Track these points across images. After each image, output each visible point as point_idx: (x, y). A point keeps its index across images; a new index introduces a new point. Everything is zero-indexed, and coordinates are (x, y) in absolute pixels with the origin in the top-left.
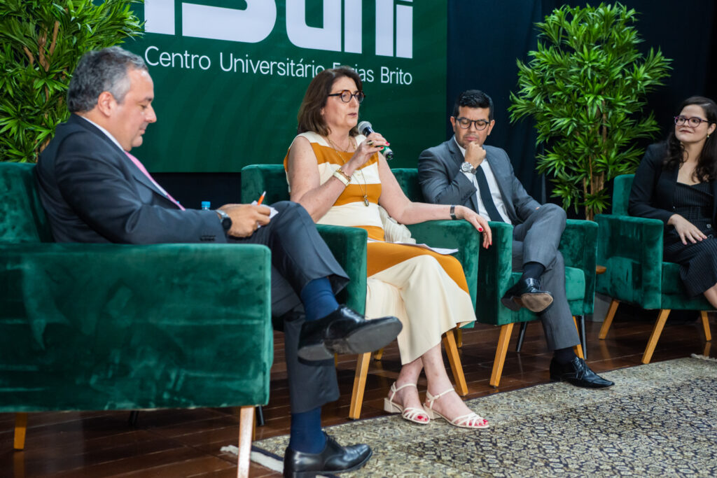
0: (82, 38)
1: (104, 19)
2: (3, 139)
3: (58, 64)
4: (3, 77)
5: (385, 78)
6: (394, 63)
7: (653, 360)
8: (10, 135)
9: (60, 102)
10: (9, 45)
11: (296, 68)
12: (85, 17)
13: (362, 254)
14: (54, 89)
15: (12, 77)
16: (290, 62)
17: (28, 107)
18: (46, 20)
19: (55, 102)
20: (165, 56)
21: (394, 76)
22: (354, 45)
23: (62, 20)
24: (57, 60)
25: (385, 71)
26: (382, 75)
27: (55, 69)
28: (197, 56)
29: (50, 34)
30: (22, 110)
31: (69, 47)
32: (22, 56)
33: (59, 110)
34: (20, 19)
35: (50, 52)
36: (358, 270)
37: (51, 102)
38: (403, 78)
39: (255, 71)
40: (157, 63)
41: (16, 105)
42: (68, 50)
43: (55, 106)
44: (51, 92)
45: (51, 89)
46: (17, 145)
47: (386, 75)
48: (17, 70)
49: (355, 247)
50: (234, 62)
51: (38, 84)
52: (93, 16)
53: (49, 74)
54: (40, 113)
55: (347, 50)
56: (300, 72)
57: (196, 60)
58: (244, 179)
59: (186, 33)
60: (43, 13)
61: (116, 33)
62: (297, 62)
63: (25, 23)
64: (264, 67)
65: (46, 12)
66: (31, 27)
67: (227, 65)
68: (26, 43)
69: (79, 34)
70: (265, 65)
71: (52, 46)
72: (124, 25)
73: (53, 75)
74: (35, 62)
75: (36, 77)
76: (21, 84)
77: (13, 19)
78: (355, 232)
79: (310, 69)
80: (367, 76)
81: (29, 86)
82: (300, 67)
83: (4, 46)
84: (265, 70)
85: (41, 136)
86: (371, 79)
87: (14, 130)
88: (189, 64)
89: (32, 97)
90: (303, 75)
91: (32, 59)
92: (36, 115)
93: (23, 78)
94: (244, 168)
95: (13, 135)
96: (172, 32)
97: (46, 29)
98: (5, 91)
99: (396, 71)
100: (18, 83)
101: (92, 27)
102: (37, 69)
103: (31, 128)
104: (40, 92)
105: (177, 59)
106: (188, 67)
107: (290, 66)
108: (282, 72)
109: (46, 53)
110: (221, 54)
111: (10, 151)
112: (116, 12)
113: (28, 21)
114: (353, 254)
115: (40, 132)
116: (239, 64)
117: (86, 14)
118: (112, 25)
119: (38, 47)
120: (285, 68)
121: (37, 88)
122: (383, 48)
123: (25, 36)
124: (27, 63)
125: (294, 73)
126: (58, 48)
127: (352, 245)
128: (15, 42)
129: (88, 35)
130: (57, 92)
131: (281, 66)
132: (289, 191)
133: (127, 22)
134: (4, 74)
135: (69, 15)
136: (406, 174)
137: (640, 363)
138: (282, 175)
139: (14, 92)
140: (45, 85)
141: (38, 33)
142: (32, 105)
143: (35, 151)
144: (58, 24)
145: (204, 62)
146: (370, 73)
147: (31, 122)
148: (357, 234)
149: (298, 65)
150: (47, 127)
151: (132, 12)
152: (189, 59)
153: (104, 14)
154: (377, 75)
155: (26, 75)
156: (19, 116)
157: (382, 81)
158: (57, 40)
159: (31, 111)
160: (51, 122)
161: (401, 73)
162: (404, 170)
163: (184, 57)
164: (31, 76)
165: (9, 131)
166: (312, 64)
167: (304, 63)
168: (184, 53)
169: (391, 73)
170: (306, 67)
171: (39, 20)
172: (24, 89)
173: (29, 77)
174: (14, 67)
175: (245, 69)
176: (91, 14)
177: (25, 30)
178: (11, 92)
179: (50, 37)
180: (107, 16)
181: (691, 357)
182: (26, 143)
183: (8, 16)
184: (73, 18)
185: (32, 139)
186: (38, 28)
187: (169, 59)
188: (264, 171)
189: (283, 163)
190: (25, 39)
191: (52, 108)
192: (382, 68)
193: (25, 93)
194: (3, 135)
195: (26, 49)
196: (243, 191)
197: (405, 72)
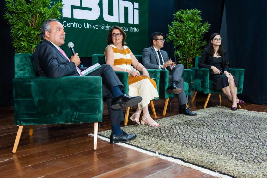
0: (45, 18)
1: (51, 13)
2: (23, 48)
3: (38, 26)
4: (23, 30)
5: (131, 30)
6: (134, 26)
7: (207, 107)
8: (25, 47)
9: (39, 37)
10: (24, 21)
11: (106, 27)
12: (46, 13)
13: (127, 79)
14: (37, 33)
15: (25, 30)
16: (104, 26)
17: (30, 39)
18: (35, 13)
19: (37, 37)
20: (69, 24)
21: (134, 29)
22: (122, 21)
23: (39, 13)
24: (38, 25)
25: (131, 28)
26: (130, 29)
27: (37, 27)
28: (78, 24)
29: (36, 18)
30: (28, 40)
31: (41, 21)
32: (27, 24)
33: (39, 39)
34: (27, 13)
35: (36, 23)
36: (126, 84)
37: (36, 37)
38: (136, 30)
39: (94, 28)
40: (66, 26)
41: (26, 38)
42: (41, 22)
43: (37, 38)
44: (36, 34)
45: (36, 33)
46: (27, 49)
47: (131, 29)
48: (26, 28)
49: (125, 77)
50: (88, 25)
51: (33, 32)
52: (48, 12)
53: (36, 29)
54: (33, 40)
55: (120, 22)
56: (107, 29)
57: (77, 25)
58: (93, 59)
59: (74, 17)
60: (34, 12)
61: (55, 17)
62: (106, 25)
63: (28, 14)
64: (97, 27)
65: (34, 11)
66: (30, 16)
67: (86, 27)
68: (29, 20)
69: (44, 18)
70: (97, 26)
71: (36, 21)
72: (57, 15)
73: (37, 29)
74: (31, 26)
75: (32, 30)
76: (28, 32)
77: (25, 13)
78: (125, 73)
79: (110, 28)
80: (126, 30)
81: (30, 33)
82: (107, 27)
83: (23, 21)
84: (97, 28)
85: (34, 47)
86: (127, 30)
87: (26, 45)
88: (76, 26)
89: (31, 36)
90: (108, 29)
91: (31, 25)
92: (32, 41)
93: (28, 30)
94: (93, 55)
95: (26, 47)
96: (70, 17)
97: (35, 16)
98: (23, 34)
99: (134, 28)
100: (27, 32)
101: (48, 15)
102: (32, 28)
103: (31, 45)
104: (33, 35)
105: (72, 25)
106: (75, 27)
107: (104, 27)
108: (102, 28)
109: (35, 23)
110: (85, 23)
111: (25, 51)
112: (54, 11)
113: (29, 14)
114: (124, 79)
115: (33, 46)
116: (90, 26)
117: (46, 11)
118: (54, 15)
119: (32, 22)
120: (103, 27)
121: (32, 33)
122: (130, 21)
123: (29, 18)
124: (29, 26)
125: (106, 29)
126: (38, 22)
127: (124, 77)
128: (26, 20)
129: (47, 18)
130: (38, 34)
131: (102, 27)
132: (106, 61)
133: (58, 14)
134: (23, 29)
135: (41, 12)
136: (138, 57)
137: (203, 108)
138: (104, 57)
139: (26, 34)
140: (35, 32)
141: (32, 17)
142: (31, 38)
143: (32, 51)
144: (38, 15)
145: (80, 26)
146: (127, 29)
147: (31, 43)
148: (126, 73)
149: (107, 26)
150: (35, 44)
151: (59, 11)
152: (76, 25)
153: (51, 12)
154: (129, 29)
155: (29, 29)
156: (27, 41)
157: (130, 31)
158: (37, 20)
159: (30, 40)
160: (37, 43)
161: (136, 29)
162: (138, 55)
163: (74, 24)
164: (31, 30)
165: (24, 46)
166: (110, 26)
167: (108, 26)
168: (74, 23)
169: (133, 29)
170: (109, 27)
171: (33, 13)
172: (29, 33)
173: (30, 30)
174: (25, 27)
175: (91, 28)
176: (48, 11)
177: (29, 17)
178: (25, 34)
179: (36, 19)
180: (52, 12)
181: (216, 106)
182: (30, 49)
183: (24, 13)
184: (42, 13)
185: (31, 48)
186: (32, 16)
187: (70, 25)
188: (98, 56)
189: (104, 54)
190: (29, 19)
191: (37, 39)
192: (130, 27)
193: (29, 34)
194: (23, 47)
195: (29, 22)
196: (92, 62)
197: (136, 28)
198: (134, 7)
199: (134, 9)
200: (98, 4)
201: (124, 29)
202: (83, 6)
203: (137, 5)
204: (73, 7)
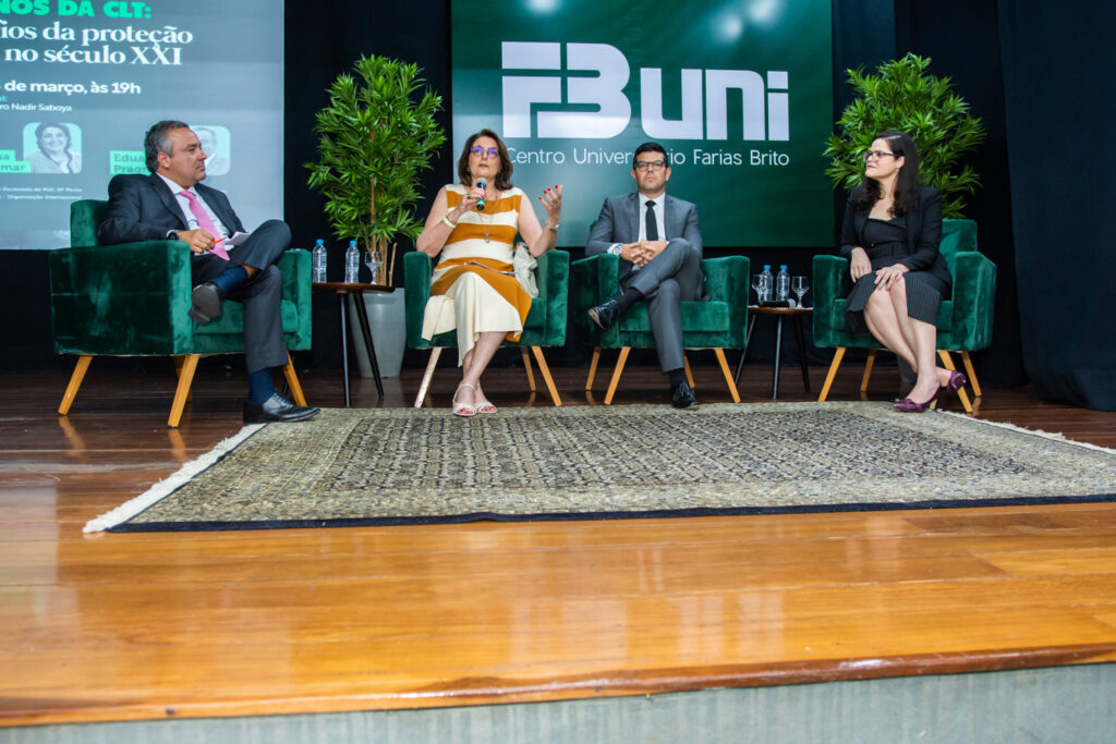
5: (755, 161)
6: (766, 146)
20: (522, 155)
21: (767, 158)
22: (718, 131)
25: (755, 154)
26: (752, 157)
28: (552, 153)
38: (775, 158)
39: (610, 162)
47: (757, 157)
50: (587, 156)
55: (710, 137)
57: (551, 156)
59: (541, 134)
64: (618, 157)
67: (580, 159)
70: (621, 155)
80: (733, 160)
84: (621, 160)
86: (738, 161)
88: (544, 159)
99: (769, 153)
105: (533, 157)
106: (543, 162)
110: (575, 150)
116: (593, 157)
122: (752, 131)
145: (558, 158)
146: (737, 157)
152: (544, 156)
154: (746, 158)
157: (752, 163)
161: (775, 155)
163: (540, 155)
168: (538, 152)
169: (763, 156)
175: (599, 161)
187: (526, 157)
192: (752, 152)
197: (779, 153)
198: (770, 87)
199: (767, 91)
200: (624, 91)
201: (724, 157)
202: (571, 100)
203: (779, 79)
204: (536, 108)
